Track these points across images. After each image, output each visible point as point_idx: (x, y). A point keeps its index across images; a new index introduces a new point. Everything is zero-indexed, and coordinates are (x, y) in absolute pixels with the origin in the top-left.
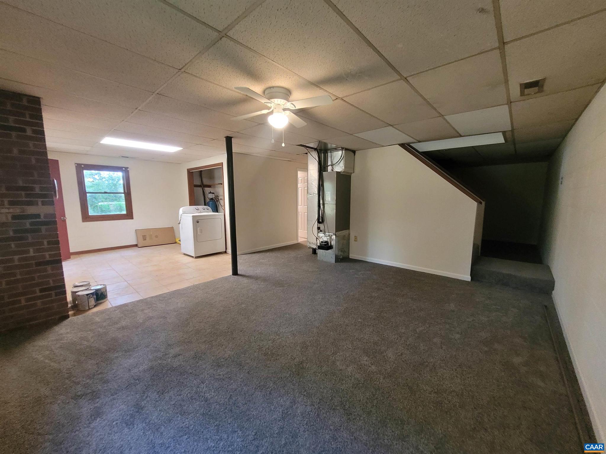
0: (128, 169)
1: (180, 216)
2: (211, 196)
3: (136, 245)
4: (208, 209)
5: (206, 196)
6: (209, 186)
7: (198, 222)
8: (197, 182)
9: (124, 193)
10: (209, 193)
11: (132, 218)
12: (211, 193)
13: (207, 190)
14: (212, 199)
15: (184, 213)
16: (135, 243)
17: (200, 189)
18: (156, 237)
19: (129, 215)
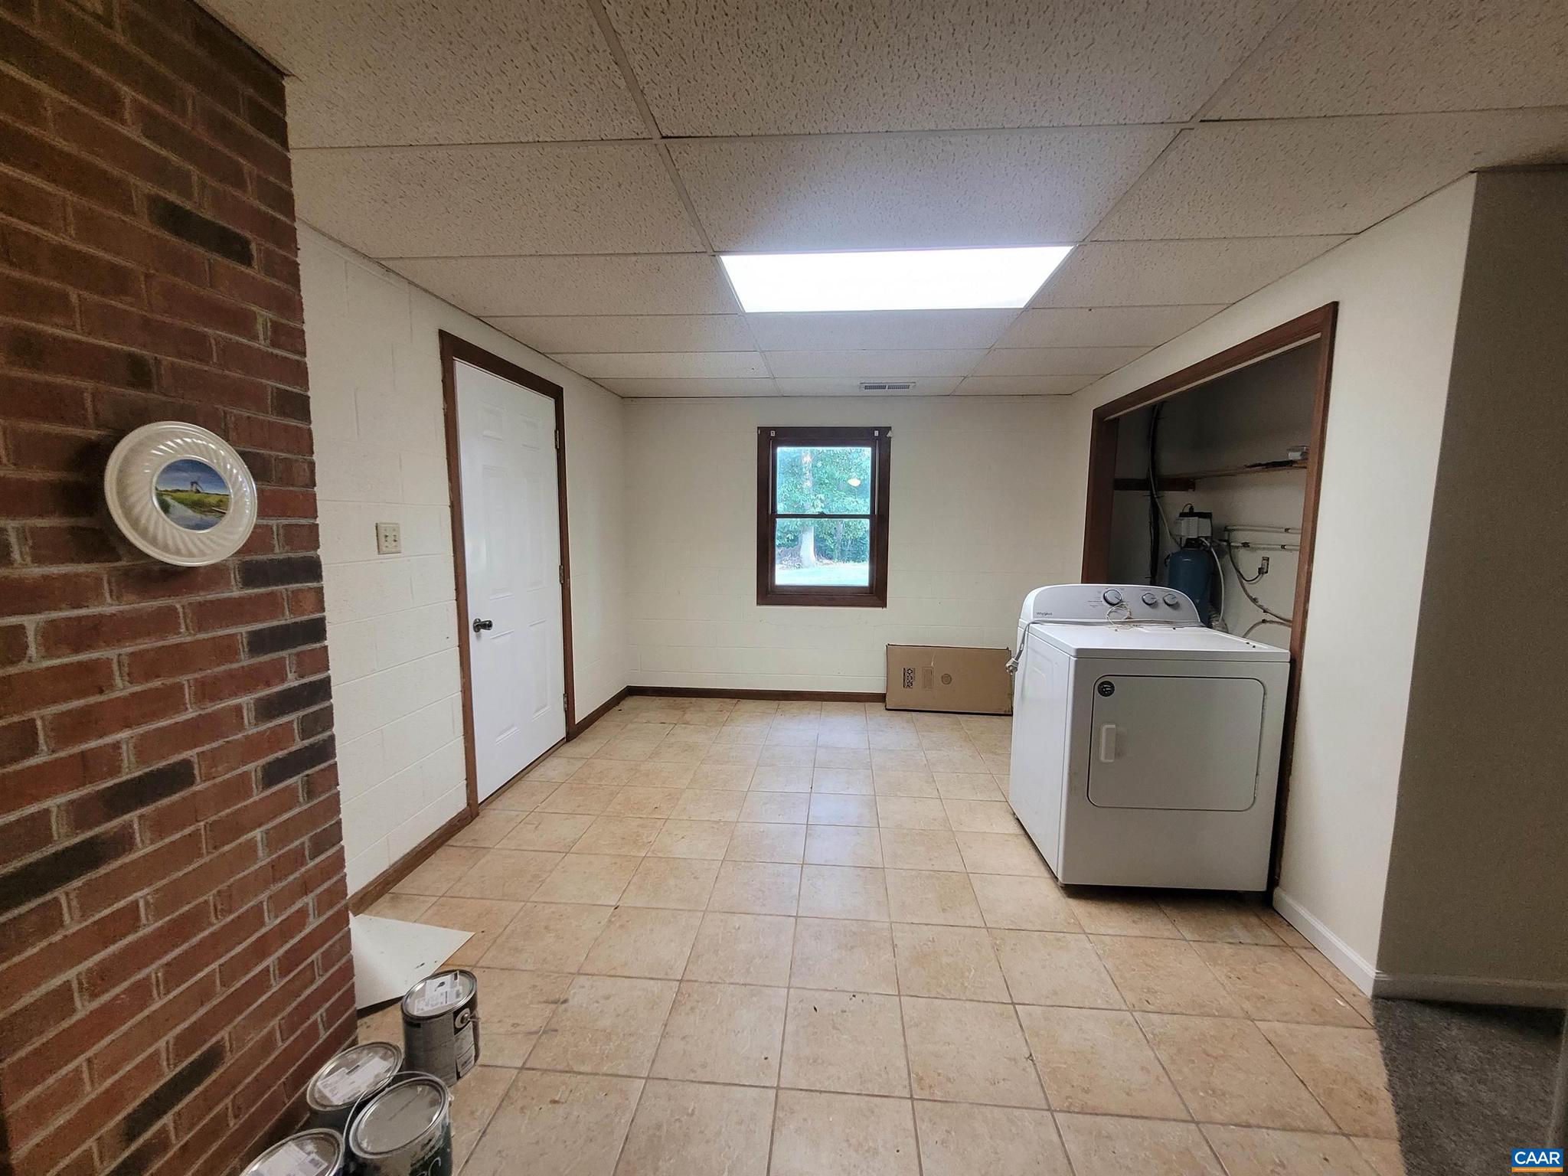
0: (889, 435)
1: (1020, 632)
2: (1191, 529)
3: (880, 698)
4: (1175, 606)
5: (1166, 529)
6: (1186, 484)
7: (1106, 689)
8: (1134, 465)
9: (871, 517)
10: (1183, 515)
11: (884, 604)
12: (1191, 513)
13: (1175, 501)
14: (1194, 544)
15: (1043, 617)
16: (879, 689)
17: (1140, 501)
18: (947, 679)
19: (875, 594)
